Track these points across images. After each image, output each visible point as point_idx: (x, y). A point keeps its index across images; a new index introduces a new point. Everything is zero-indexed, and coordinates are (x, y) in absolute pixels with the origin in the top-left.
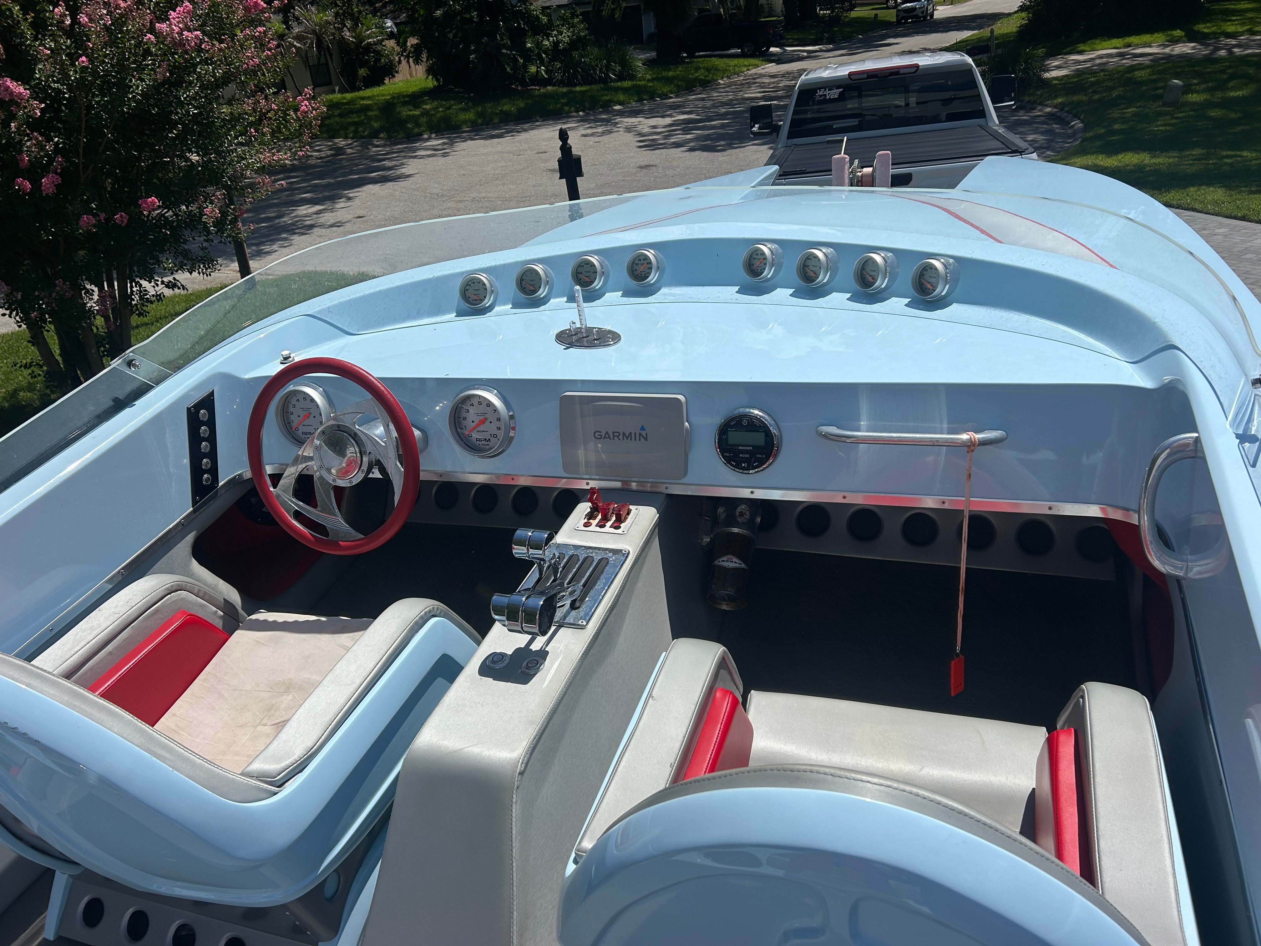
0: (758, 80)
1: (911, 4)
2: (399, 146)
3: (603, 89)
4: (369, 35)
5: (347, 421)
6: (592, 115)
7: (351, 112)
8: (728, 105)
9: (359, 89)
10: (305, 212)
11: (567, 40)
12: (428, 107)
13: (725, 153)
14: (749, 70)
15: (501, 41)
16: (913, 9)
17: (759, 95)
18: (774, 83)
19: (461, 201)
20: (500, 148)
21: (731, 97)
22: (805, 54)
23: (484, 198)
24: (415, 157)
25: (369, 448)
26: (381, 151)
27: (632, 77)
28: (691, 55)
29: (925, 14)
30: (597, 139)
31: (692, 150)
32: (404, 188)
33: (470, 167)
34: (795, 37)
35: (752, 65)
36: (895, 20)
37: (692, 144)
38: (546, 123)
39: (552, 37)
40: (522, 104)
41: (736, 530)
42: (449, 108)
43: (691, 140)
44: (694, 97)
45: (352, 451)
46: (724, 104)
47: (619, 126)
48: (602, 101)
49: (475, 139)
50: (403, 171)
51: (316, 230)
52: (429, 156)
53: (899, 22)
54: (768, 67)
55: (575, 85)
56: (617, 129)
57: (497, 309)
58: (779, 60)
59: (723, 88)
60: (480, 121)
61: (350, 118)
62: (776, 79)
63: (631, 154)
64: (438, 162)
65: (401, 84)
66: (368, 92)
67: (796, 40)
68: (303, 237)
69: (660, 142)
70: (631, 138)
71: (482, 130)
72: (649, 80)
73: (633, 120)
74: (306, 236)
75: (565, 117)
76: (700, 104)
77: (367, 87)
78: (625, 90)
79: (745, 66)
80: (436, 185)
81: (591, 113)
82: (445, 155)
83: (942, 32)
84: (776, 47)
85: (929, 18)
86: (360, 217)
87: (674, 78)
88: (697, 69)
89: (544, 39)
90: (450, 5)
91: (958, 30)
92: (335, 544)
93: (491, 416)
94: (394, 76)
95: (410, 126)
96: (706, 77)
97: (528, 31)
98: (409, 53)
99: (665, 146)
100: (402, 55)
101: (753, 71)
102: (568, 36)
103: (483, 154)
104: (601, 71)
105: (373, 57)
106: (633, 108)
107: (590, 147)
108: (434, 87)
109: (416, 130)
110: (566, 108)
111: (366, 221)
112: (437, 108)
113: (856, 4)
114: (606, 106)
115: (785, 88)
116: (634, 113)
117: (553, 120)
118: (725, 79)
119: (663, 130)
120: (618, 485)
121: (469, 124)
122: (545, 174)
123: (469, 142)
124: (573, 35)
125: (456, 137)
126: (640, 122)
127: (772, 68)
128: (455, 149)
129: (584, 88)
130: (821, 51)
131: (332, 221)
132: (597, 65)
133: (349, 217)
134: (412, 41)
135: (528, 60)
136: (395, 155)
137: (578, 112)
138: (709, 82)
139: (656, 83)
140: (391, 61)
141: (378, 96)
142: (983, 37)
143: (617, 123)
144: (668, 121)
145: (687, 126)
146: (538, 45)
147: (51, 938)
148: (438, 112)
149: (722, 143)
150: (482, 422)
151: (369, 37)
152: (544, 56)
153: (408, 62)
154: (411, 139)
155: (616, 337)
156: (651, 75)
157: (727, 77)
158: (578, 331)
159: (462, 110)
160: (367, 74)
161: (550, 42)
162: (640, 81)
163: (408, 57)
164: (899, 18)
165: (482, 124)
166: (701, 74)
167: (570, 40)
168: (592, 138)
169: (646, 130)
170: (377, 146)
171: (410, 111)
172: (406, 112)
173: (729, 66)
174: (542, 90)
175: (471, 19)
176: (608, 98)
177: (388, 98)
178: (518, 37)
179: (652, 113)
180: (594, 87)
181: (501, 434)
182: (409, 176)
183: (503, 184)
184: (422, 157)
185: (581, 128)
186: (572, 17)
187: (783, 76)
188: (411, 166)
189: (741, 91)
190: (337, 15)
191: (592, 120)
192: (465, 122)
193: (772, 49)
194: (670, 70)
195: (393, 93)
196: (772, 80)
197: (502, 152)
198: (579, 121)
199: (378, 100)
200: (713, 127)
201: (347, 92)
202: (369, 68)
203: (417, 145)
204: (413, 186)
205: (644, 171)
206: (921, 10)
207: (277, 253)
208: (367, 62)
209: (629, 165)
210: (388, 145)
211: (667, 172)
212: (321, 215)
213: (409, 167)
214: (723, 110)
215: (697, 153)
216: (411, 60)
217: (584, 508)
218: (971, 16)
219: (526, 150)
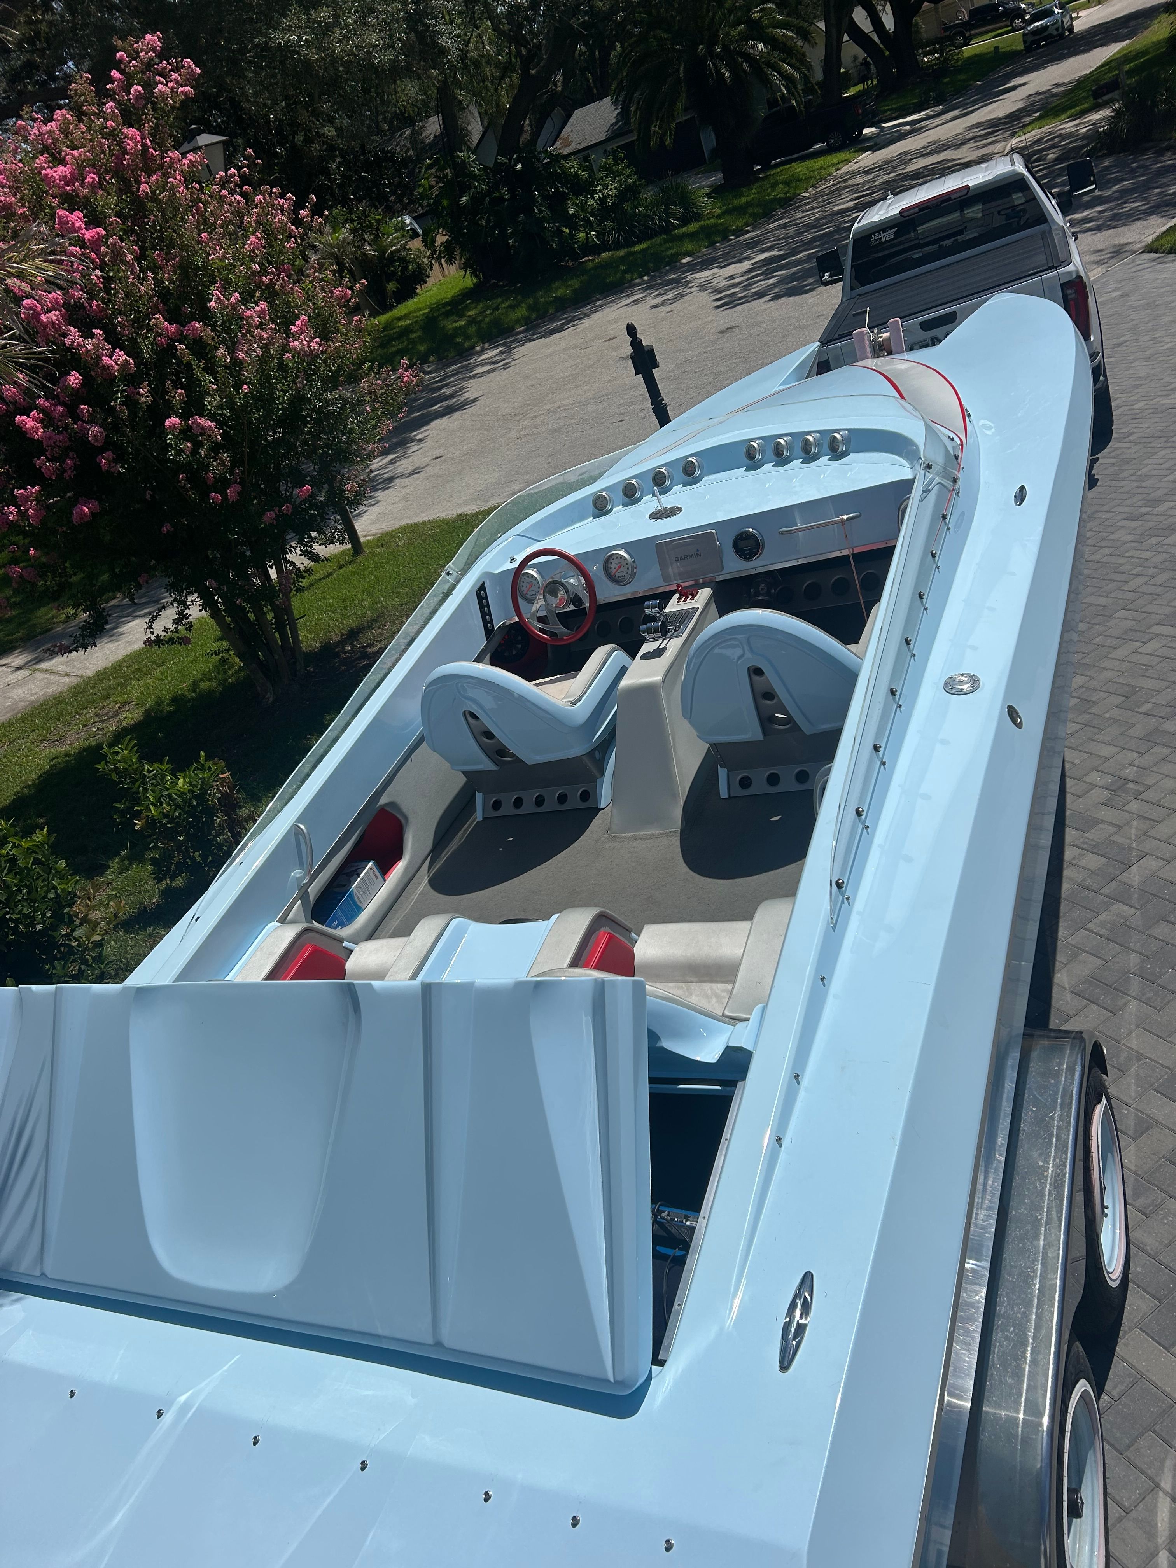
0: (850, 182)
1: (1041, 22)
2: (453, 367)
3: (666, 241)
4: (390, 242)
5: (557, 578)
6: (659, 277)
7: (391, 339)
8: (813, 227)
9: (391, 307)
10: (380, 464)
11: (614, 192)
12: (472, 313)
13: (814, 293)
14: (838, 169)
15: (540, 214)
16: (1044, 28)
17: (851, 204)
18: (869, 181)
19: (536, 417)
20: (563, 344)
21: (817, 216)
22: (908, 127)
23: (559, 407)
24: (474, 376)
25: (570, 589)
26: (434, 378)
27: (698, 217)
28: (766, 167)
29: (1060, 30)
30: (669, 308)
31: (776, 297)
32: (474, 415)
33: (538, 375)
34: (894, 106)
35: (842, 162)
36: (1022, 47)
37: (776, 290)
38: (607, 300)
39: (597, 193)
40: (575, 283)
41: (760, 598)
42: (497, 309)
43: (774, 285)
44: (774, 225)
45: (562, 593)
46: (809, 227)
47: (691, 285)
48: (668, 257)
49: (534, 340)
50: (467, 395)
51: (397, 481)
52: (489, 372)
53: (1028, 49)
54: (863, 159)
55: (634, 244)
56: (689, 290)
57: (615, 510)
58: (876, 145)
59: (809, 203)
60: (534, 316)
61: (394, 346)
62: (872, 176)
63: (709, 318)
64: (500, 377)
65: (435, 289)
66: (402, 310)
67: (896, 110)
68: (387, 492)
69: (740, 295)
70: (707, 298)
71: (537, 326)
72: (719, 216)
73: (707, 273)
74: (390, 490)
75: (630, 287)
76: (782, 233)
77: (399, 302)
78: (692, 236)
79: (833, 165)
80: (506, 405)
81: (657, 274)
82: (506, 367)
83: (1083, 52)
84: (871, 126)
85: (1067, 33)
86: (438, 458)
87: (749, 204)
88: (774, 186)
89: (588, 198)
90: (476, 187)
91: (1103, 45)
92: (562, 639)
93: (624, 563)
94: (426, 282)
95: (459, 340)
96: (786, 193)
97: (568, 194)
98: (440, 253)
99: (745, 300)
100: (433, 258)
101: (844, 170)
102: (615, 188)
103: (547, 356)
104: (660, 220)
105: (399, 266)
106: (706, 257)
107: (663, 319)
108: (474, 285)
109: (467, 344)
110: (628, 276)
111: (445, 461)
112: (485, 311)
113: (971, 35)
114: (673, 262)
115: (883, 186)
116: (706, 264)
117: (616, 293)
118: (810, 190)
119: (743, 278)
120: (692, 583)
121: (523, 322)
122: (618, 365)
123: (528, 345)
124: (621, 185)
125: (512, 342)
126: (715, 274)
127: (867, 159)
128: (516, 357)
129: (644, 246)
130: (929, 117)
131: (411, 469)
132: (654, 213)
133: (427, 460)
134: (441, 239)
135: (574, 227)
136: (452, 379)
137: (641, 277)
138: (790, 199)
139: (728, 217)
140: (419, 266)
141: (415, 311)
142: (1130, 52)
143: (688, 282)
144: (746, 265)
145: (768, 267)
146: (583, 207)
147: (481, 819)
148: (486, 316)
149: (811, 280)
150: (620, 567)
151: (392, 244)
152: (591, 218)
153: (440, 264)
154: (464, 355)
155: (680, 509)
156: (720, 207)
157: (812, 186)
158: (660, 511)
159: (512, 307)
160: (397, 288)
161: (596, 201)
162: (708, 219)
163: (439, 259)
164: (1028, 44)
165: (536, 319)
166: (779, 192)
167: (619, 191)
168: (663, 308)
169: (724, 283)
170: (429, 373)
171: (455, 322)
172: (451, 324)
173: (813, 171)
174: (597, 260)
175: (502, 199)
176: (673, 251)
177: (426, 311)
178: (557, 202)
179: (728, 259)
180: (657, 240)
181: (630, 571)
182: (475, 400)
183: (576, 387)
184: (482, 375)
185: (648, 298)
186: (617, 164)
187: (880, 168)
188: (473, 389)
189: (829, 203)
190: (354, 231)
191: (660, 284)
192: (518, 321)
193: (866, 131)
194: (741, 196)
195: (431, 304)
196: (867, 178)
197: (567, 349)
198: (646, 289)
199: (417, 317)
200: (798, 262)
201: (379, 314)
202: (397, 280)
203: (471, 361)
204: (482, 411)
205: (727, 335)
206: (1055, 26)
207: (367, 513)
208: (394, 273)
209: (709, 333)
210: (442, 369)
211: (752, 331)
212: (398, 464)
213: (473, 390)
214: (810, 236)
215: (783, 300)
216: (443, 260)
217: (677, 596)
218: (1122, 17)
219: (593, 340)
